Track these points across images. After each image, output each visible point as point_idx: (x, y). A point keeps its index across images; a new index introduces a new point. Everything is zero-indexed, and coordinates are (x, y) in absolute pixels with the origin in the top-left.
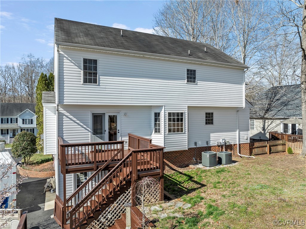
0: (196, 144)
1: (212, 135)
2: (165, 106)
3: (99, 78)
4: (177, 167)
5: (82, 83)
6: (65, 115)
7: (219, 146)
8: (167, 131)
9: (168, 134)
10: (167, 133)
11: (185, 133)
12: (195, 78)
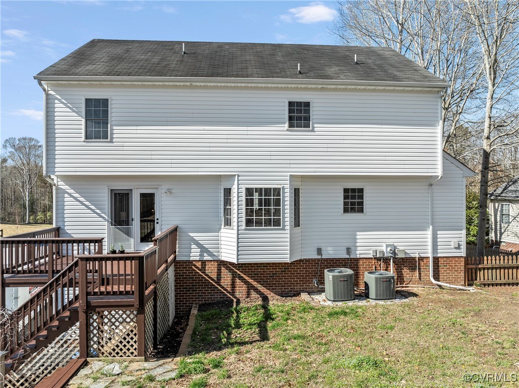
0: (319, 251)
1: (360, 235)
2: (238, 176)
3: (112, 130)
4: (276, 294)
5: (83, 139)
6: (68, 193)
7: (379, 259)
8: (244, 223)
9: (246, 230)
10: (244, 227)
11: (283, 229)
12: (307, 119)
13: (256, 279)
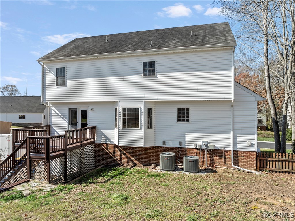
0: (164, 142)
1: (187, 135)
2: (119, 102)
3: (66, 81)
4: (141, 164)
5: (55, 86)
6: (53, 110)
7: (198, 149)
8: (121, 126)
9: (123, 129)
11: (141, 129)
13: (132, 155)
